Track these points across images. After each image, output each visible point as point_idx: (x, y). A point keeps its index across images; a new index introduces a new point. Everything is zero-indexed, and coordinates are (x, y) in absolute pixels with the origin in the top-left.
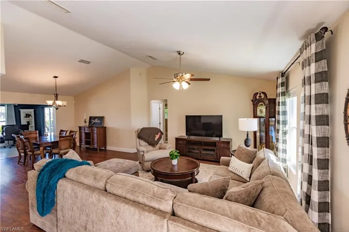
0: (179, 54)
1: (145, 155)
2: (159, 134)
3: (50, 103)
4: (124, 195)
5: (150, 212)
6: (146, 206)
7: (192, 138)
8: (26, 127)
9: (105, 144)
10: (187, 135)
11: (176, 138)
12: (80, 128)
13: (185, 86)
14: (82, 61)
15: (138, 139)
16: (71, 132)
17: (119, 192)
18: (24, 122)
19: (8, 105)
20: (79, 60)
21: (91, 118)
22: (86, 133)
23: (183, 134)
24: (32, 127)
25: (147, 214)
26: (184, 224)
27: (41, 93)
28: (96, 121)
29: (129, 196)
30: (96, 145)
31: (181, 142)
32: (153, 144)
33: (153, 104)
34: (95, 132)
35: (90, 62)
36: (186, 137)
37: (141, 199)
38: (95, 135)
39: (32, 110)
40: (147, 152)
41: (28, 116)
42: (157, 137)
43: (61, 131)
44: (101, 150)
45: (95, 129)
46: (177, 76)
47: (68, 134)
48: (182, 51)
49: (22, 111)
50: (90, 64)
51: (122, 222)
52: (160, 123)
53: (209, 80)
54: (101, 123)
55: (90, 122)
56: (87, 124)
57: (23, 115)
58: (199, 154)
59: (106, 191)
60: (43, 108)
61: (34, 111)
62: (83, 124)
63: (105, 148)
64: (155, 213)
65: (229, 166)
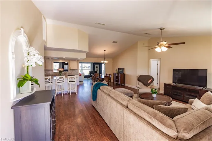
0: (161, 29)
1: (139, 89)
2: (151, 79)
3: (102, 62)
4: (113, 97)
5: (119, 104)
6: (119, 102)
7: (178, 85)
8: (96, 72)
9: (124, 83)
10: (173, 82)
11: (164, 84)
12: (114, 73)
13: (165, 49)
14: (114, 42)
15: (138, 81)
16: (110, 75)
17: (112, 95)
18: (96, 70)
19: (92, 63)
20: (112, 42)
21: (118, 69)
22: (116, 76)
23: (170, 81)
24: (98, 72)
25: (118, 104)
26: (129, 111)
27: (100, 58)
28: (121, 70)
29: (115, 98)
30: (120, 83)
31: (168, 87)
32: (147, 85)
33: (152, 61)
34: (120, 76)
35: (117, 42)
36: (173, 84)
37: (119, 100)
38: (120, 77)
39: (98, 65)
40: (141, 88)
41: (97, 67)
42: (150, 81)
43: (107, 74)
44: (122, 85)
45: (120, 74)
46: (159, 44)
47: (109, 75)
48: (162, 27)
49: (95, 65)
50: (117, 43)
51: (112, 107)
52: (157, 74)
53: (184, 43)
54: (122, 72)
55: (118, 71)
56: (117, 72)
57: (95, 67)
58: (183, 97)
59: (109, 95)
60: (102, 64)
61: (99, 65)
62: (115, 72)
63: (124, 85)
64: (121, 105)
65: (192, 105)
